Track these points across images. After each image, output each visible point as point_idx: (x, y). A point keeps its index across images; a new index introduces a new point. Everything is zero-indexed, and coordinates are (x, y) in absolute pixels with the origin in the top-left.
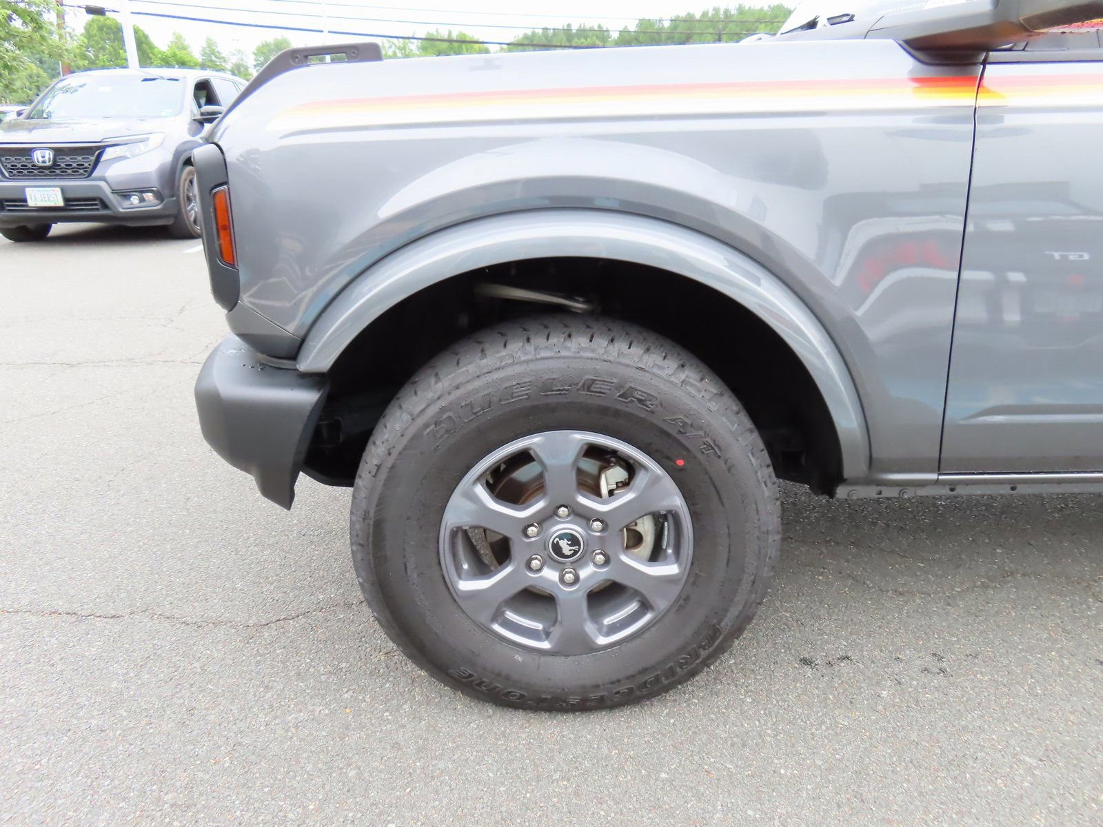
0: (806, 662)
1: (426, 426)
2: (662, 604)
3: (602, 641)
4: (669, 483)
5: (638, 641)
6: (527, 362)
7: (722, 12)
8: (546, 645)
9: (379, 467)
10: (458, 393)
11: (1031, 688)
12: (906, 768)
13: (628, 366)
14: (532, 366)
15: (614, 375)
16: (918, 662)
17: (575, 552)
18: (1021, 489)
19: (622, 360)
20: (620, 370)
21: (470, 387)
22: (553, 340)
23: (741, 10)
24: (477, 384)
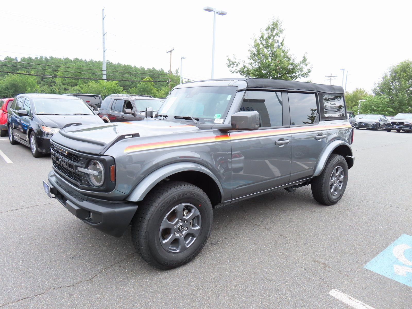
0: (213, 244)
1: (159, 208)
2: (197, 235)
3: (188, 247)
4: (197, 210)
5: (193, 245)
6: (176, 192)
7: (44, 58)
8: (178, 251)
9: (149, 219)
10: (165, 200)
11: (247, 236)
12: (239, 253)
13: (191, 189)
14: (177, 192)
15: (190, 191)
16: (229, 238)
17: (182, 229)
18: (240, 200)
19: (190, 188)
20: (191, 190)
21: (167, 198)
22: (179, 187)
23: (52, 58)
24: (168, 197)
